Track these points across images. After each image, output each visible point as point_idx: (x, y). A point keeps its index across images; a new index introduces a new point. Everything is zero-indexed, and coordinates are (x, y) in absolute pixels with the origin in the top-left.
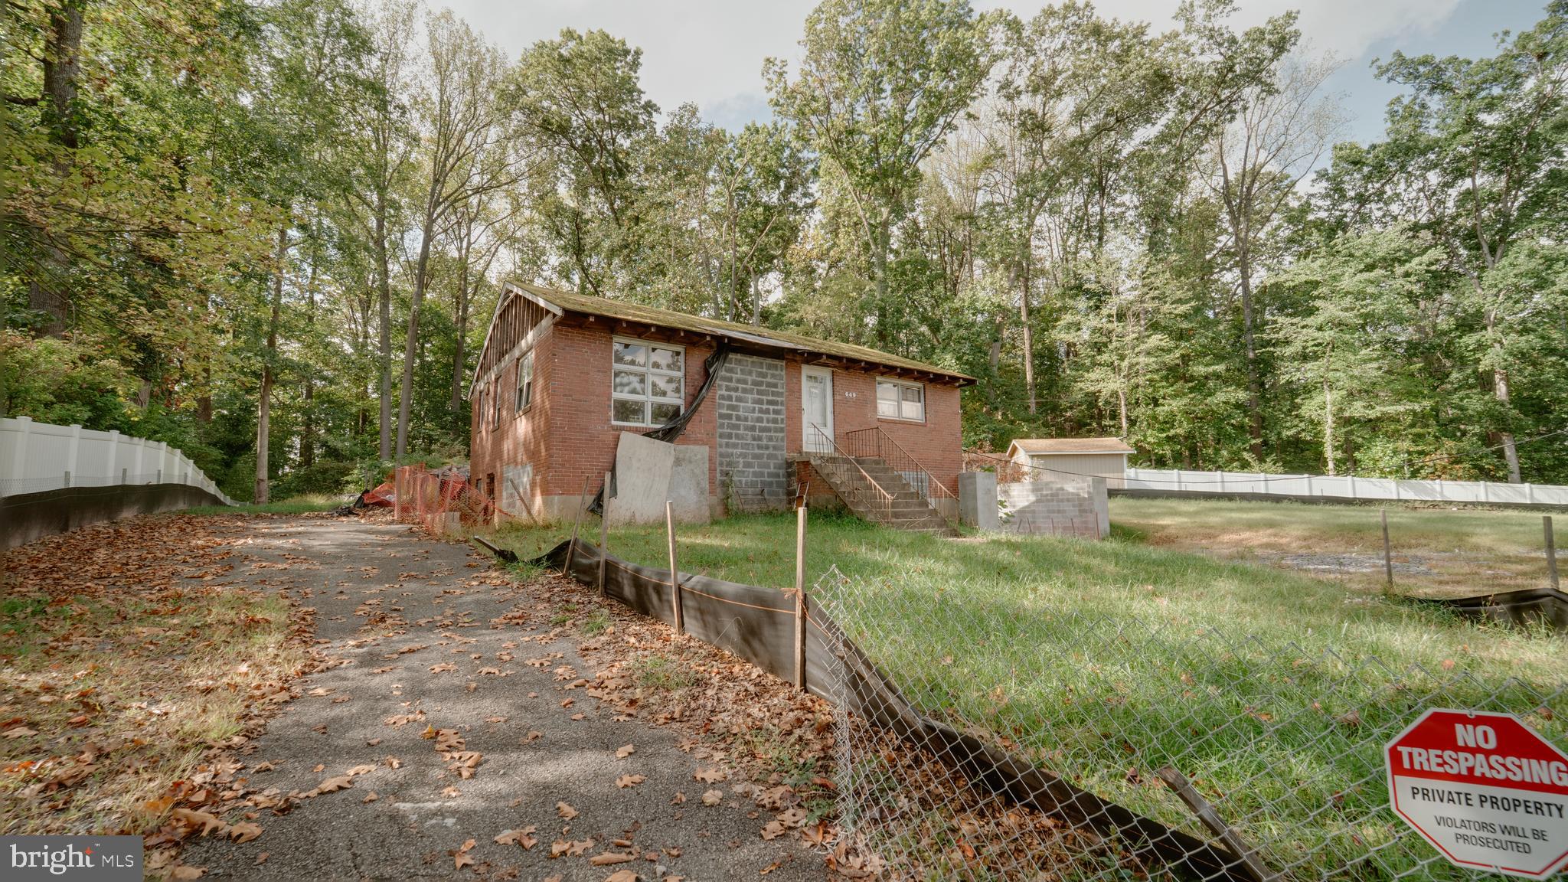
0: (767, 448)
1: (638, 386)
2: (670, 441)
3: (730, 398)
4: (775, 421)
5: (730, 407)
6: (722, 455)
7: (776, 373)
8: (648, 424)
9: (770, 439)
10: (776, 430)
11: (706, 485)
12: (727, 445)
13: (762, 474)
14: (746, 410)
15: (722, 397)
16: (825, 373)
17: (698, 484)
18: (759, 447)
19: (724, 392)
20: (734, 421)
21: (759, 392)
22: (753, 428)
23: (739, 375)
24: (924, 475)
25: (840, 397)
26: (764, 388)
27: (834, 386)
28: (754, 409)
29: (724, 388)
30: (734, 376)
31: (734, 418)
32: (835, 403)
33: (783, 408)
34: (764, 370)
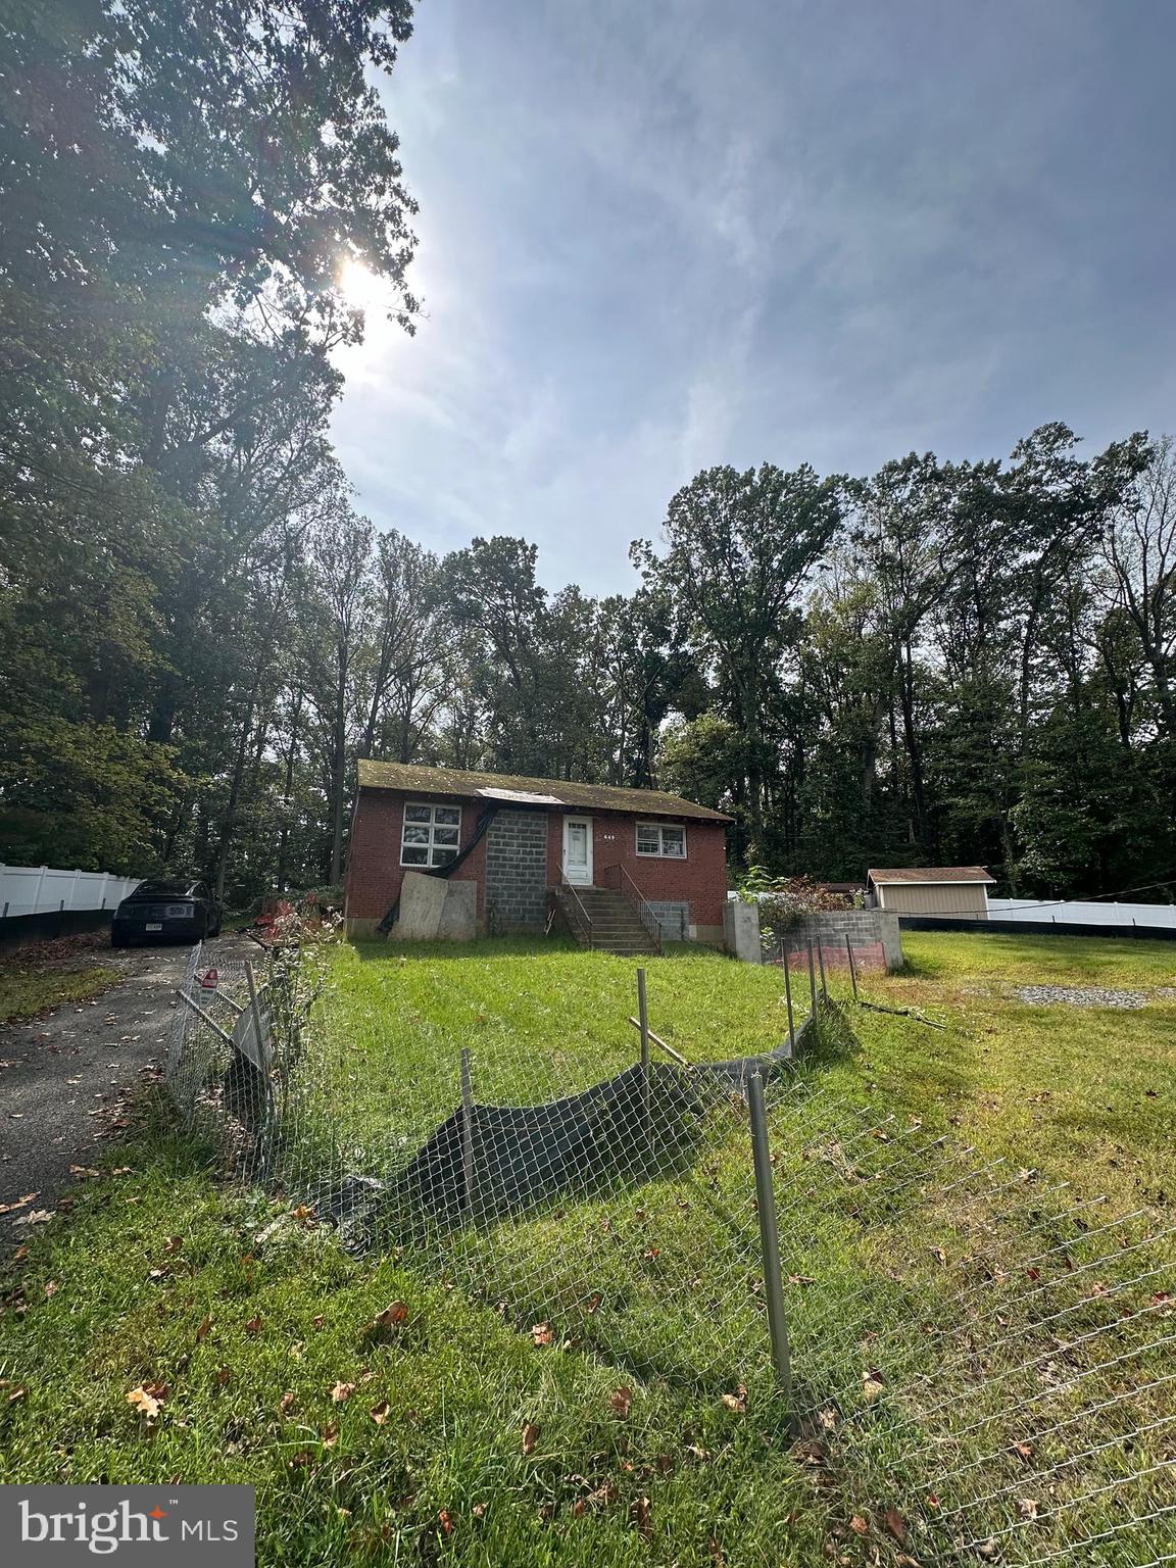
0: (529, 882)
1: (423, 837)
2: (445, 877)
3: (498, 844)
4: (537, 860)
5: (496, 851)
6: (489, 888)
7: (542, 825)
8: (430, 865)
9: (533, 875)
10: (538, 868)
11: (474, 911)
12: (494, 880)
13: (524, 903)
14: (511, 852)
15: (491, 843)
16: (588, 821)
17: (467, 910)
18: (522, 881)
19: (492, 839)
20: (500, 861)
21: (523, 838)
22: (517, 867)
23: (507, 826)
24: (684, 904)
25: (600, 840)
26: (529, 834)
27: (595, 830)
28: (519, 851)
29: (493, 836)
30: (502, 826)
31: (501, 858)
32: (595, 844)
33: (546, 850)
34: (529, 821)
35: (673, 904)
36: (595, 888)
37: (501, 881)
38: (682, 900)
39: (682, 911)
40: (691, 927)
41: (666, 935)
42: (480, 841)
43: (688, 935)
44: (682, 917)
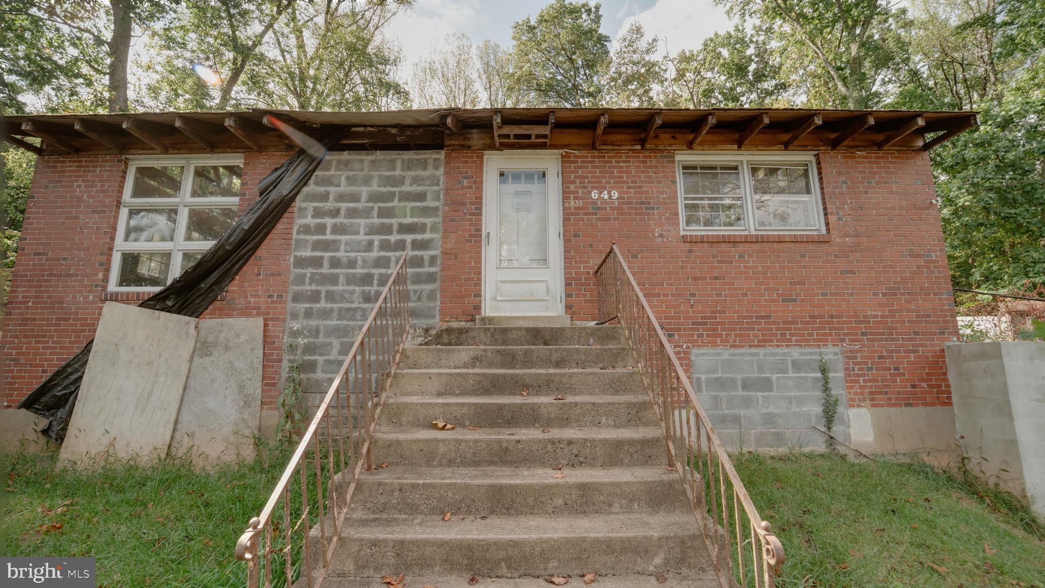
1: (165, 228)
2: (196, 313)
3: (321, 229)
4: (417, 262)
5: (316, 246)
6: (293, 333)
10: (418, 279)
11: (255, 388)
12: (308, 314)
14: (351, 247)
15: (306, 229)
16: (549, 161)
17: (241, 387)
19: (309, 220)
20: (325, 270)
21: (382, 213)
22: (367, 279)
23: (343, 188)
24: (831, 353)
25: (580, 203)
26: (395, 203)
27: (566, 182)
28: (370, 244)
29: (310, 213)
30: (332, 189)
31: (326, 263)
32: (568, 216)
33: (437, 236)
34: (398, 172)
35: (795, 353)
36: (566, 322)
37: (325, 314)
38: (822, 340)
39: (824, 371)
40: (853, 413)
41: (779, 438)
42: (280, 226)
43: (847, 436)
44: (826, 389)
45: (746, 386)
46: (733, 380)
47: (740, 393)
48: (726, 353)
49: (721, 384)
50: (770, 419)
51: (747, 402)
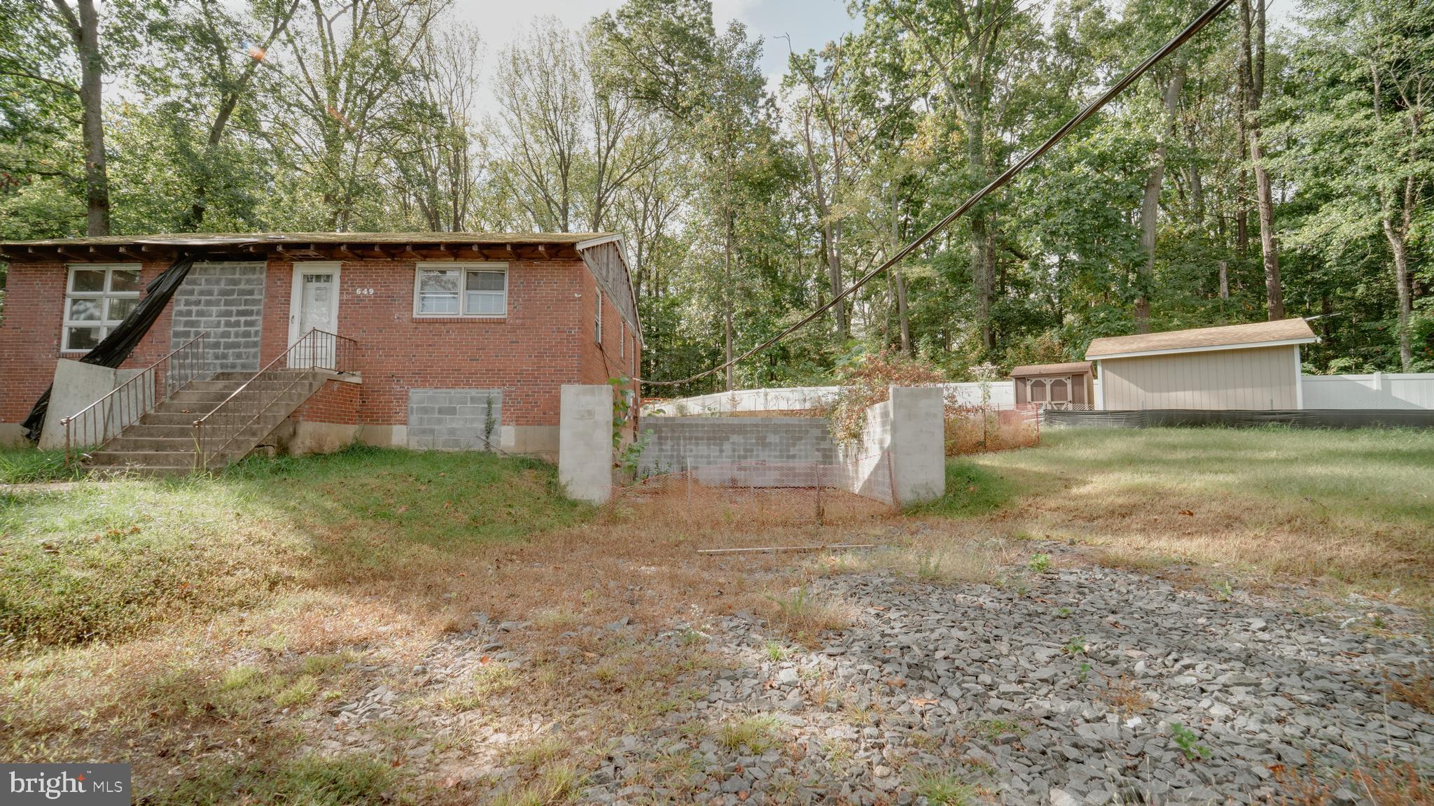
0: (233, 366)
1: (95, 312)
2: (115, 365)
3: (189, 313)
4: (247, 334)
5: (187, 324)
7: (256, 276)
9: (239, 356)
10: (247, 345)
12: (182, 366)
14: (207, 324)
15: (180, 313)
16: (333, 268)
18: (222, 366)
19: (182, 308)
20: (192, 339)
21: (227, 303)
22: (217, 345)
23: (204, 287)
24: (496, 393)
25: (350, 297)
26: (235, 296)
27: (342, 283)
28: (219, 322)
29: (183, 302)
30: (196, 287)
31: (192, 335)
32: (342, 304)
33: (260, 318)
34: (237, 276)
35: (474, 392)
37: (192, 366)
38: (492, 385)
39: (489, 403)
40: (504, 429)
41: (457, 443)
42: (164, 311)
43: (499, 442)
44: (489, 414)
45: (440, 411)
46: (433, 409)
47: (437, 416)
48: (430, 392)
49: (425, 410)
50: (452, 432)
51: (439, 421)
